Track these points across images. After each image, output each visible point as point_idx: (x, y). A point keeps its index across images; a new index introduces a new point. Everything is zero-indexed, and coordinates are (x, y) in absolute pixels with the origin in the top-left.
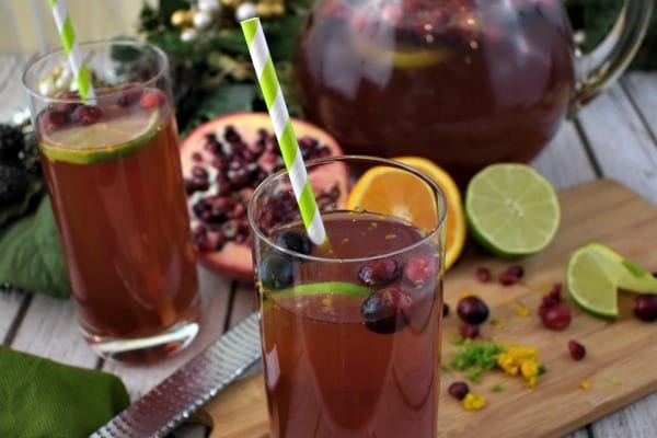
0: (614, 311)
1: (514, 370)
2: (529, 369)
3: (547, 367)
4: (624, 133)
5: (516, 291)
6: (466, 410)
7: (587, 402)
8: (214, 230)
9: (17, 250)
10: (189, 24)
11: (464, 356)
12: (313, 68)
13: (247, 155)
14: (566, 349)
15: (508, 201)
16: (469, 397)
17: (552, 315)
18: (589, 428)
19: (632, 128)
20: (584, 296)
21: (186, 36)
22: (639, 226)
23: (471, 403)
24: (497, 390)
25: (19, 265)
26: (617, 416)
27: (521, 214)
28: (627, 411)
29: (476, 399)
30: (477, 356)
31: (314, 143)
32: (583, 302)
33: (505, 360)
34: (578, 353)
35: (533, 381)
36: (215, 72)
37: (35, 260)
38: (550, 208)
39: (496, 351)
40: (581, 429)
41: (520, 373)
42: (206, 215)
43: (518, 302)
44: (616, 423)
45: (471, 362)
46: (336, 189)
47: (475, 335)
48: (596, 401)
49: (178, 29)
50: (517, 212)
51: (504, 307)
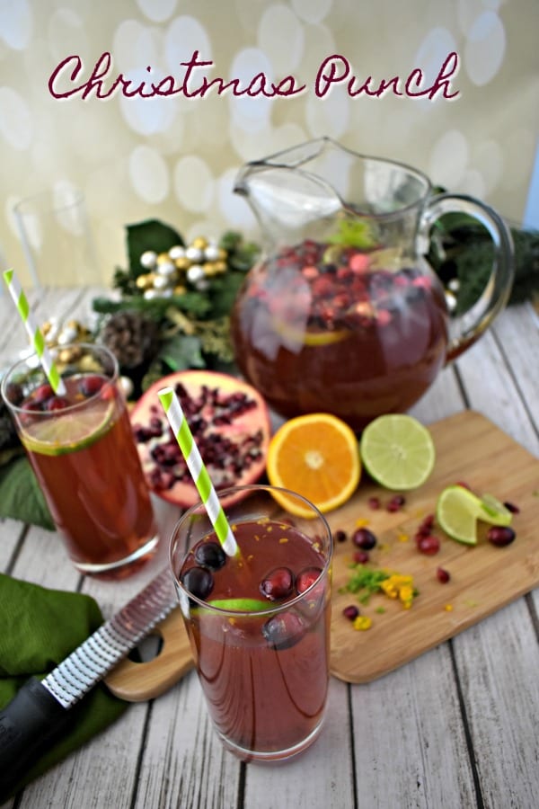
0: (473, 540)
1: (394, 594)
2: (406, 594)
3: (420, 589)
4: (487, 364)
5: (399, 518)
6: (356, 630)
7: (449, 624)
8: (167, 471)
9: (18, 489)
10: (150, 286)
11: (356, 581)
12: (244, 327)
13: (192, 408)
14: (434, 573)
15: (394, 446)
16: (359, 620)
17: (426, 544)
18: (450, 642)
19: (494, 360)
20: (450, 525)
21: (149, 295)
22: (496, 455)
23: (361, 624)
24: (380, 612)
25: (19, 502)
26: (472, 630)
27: (404, 457)
28: (480, 626)
29: (364, 621)
30: (366, 582)
31: (244, 397)
32: (450, 531)
33: (388, 586)
34: (444, 578)
35: (408, 605)
36: (172, 326)
37: (31, 498)
38: (427, 451)
39: (382, 578)
40: (444, 643)
41: (398, 597)
42: (160, 458)
43: (400, 528)
44: (471, 636)
45: (361, 585)
46: (260, 434)
47: (365, 561)
48: (456, 622)
49: (142, 291)
50: (400, 455)
51: (389, 533)
